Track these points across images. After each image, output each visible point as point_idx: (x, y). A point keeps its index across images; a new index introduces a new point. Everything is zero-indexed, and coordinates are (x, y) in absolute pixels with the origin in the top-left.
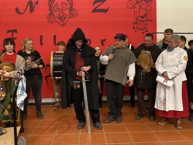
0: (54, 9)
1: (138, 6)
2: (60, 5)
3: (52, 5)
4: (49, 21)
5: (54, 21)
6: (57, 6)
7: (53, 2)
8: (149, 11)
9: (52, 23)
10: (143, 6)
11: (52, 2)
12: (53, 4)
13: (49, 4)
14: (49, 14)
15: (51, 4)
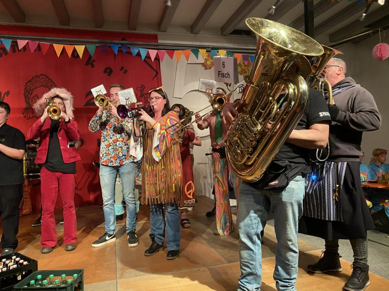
0: (32, 102)
1: (142, 99)
3: (29, 96)
4: (25, 117)
5: (33, 117)
6: (36, 97)
7: (31, 92)
9: (29, 119)
11: (29, 93)
12: (31, 95)
13: (25, 95)
14: (26, 109)
15: (27, 95)
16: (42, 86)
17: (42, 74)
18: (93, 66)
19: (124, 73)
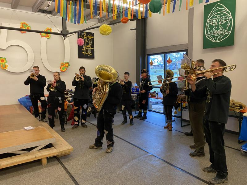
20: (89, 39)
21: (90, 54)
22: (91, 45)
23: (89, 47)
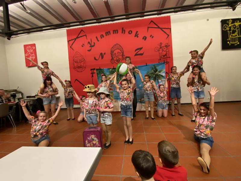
0: (114, 56)
1: (161, 50)
2: (117, 54)
4: (111, 63)
7: (113, 52)
8: (168, 52)
10: (164, 50)
13: (111, 54)
16: (117, 49)
17: (117, 44)
18: (138, 37)
19: (152, 38)
20: (236, 26)
21: (237, 43)
22: (238, 33)
23: (236, 35)
